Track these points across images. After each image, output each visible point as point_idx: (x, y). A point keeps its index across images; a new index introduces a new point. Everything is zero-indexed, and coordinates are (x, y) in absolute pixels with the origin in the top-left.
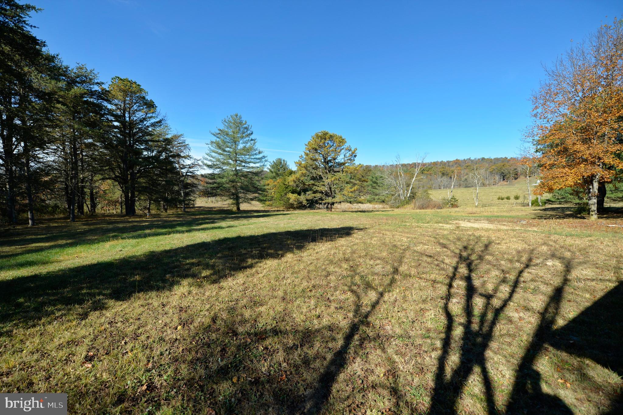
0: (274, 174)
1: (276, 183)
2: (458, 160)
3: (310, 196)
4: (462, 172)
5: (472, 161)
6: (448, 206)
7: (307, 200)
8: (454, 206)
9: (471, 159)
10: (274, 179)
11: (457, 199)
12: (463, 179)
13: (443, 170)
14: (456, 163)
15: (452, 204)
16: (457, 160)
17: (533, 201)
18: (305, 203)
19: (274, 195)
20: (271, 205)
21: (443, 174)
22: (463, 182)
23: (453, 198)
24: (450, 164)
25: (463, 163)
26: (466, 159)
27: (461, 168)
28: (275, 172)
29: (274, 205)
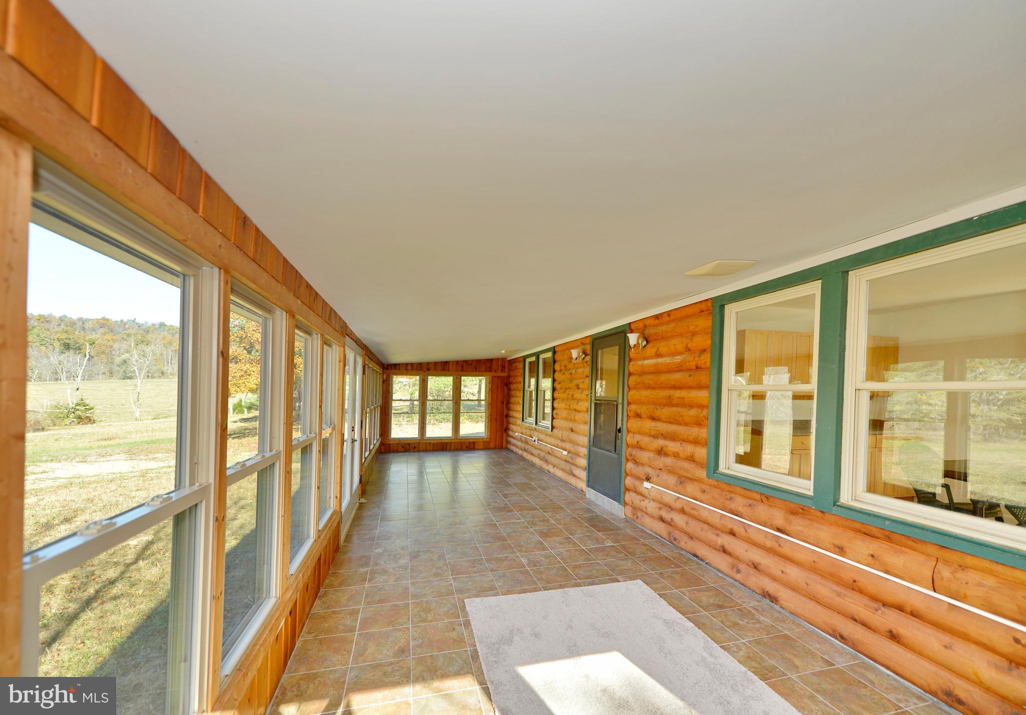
2: (108, 320)
4: (116, 346)
5: (139, 326)
6: (67, 421)
8: (81, 420)
9: (137, 321)
11: (91, 405)
12: (118, 360)
13: (64, 336)
14: (103, 324)
15: (80, 417)
16: (103, 319)
17: (235, 405)
21: (67, 347)
22: (118, 366)
23: (81, 403)
24: (87, 326)
25: (119, 326)
26: (125, 320)
27: (115, 337)
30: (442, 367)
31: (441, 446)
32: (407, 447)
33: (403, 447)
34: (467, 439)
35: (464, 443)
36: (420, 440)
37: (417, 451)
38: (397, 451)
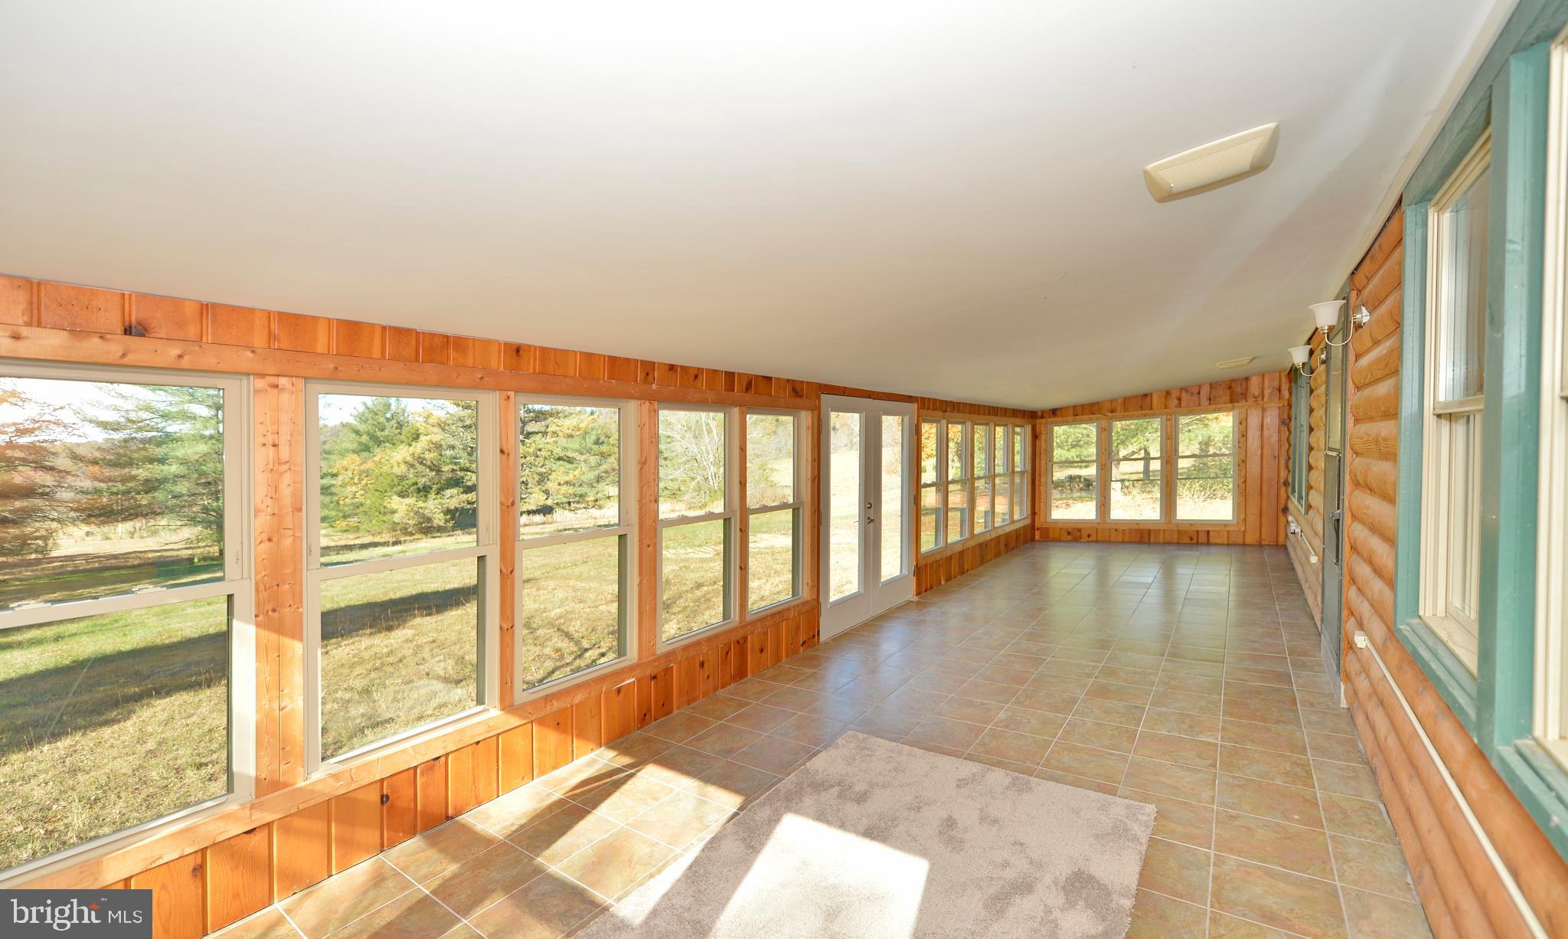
0: (365, 438)
1: (369, 465)
3: (454, 500)
7: (448, 511)
10: (365, 454)
18: (439, 519)
19: (362, 500)
20: (357, 529)
28: (368, 434)
29: (362, 527)
30: (1138, 404)
31: (1140, 537)
32: (1075, 535)
33: (1069, 534)
34: (1191, 525)
35: (1186, 532)
36: (1098, 523)
37: (1093, 541)
38: (1058, 540)
